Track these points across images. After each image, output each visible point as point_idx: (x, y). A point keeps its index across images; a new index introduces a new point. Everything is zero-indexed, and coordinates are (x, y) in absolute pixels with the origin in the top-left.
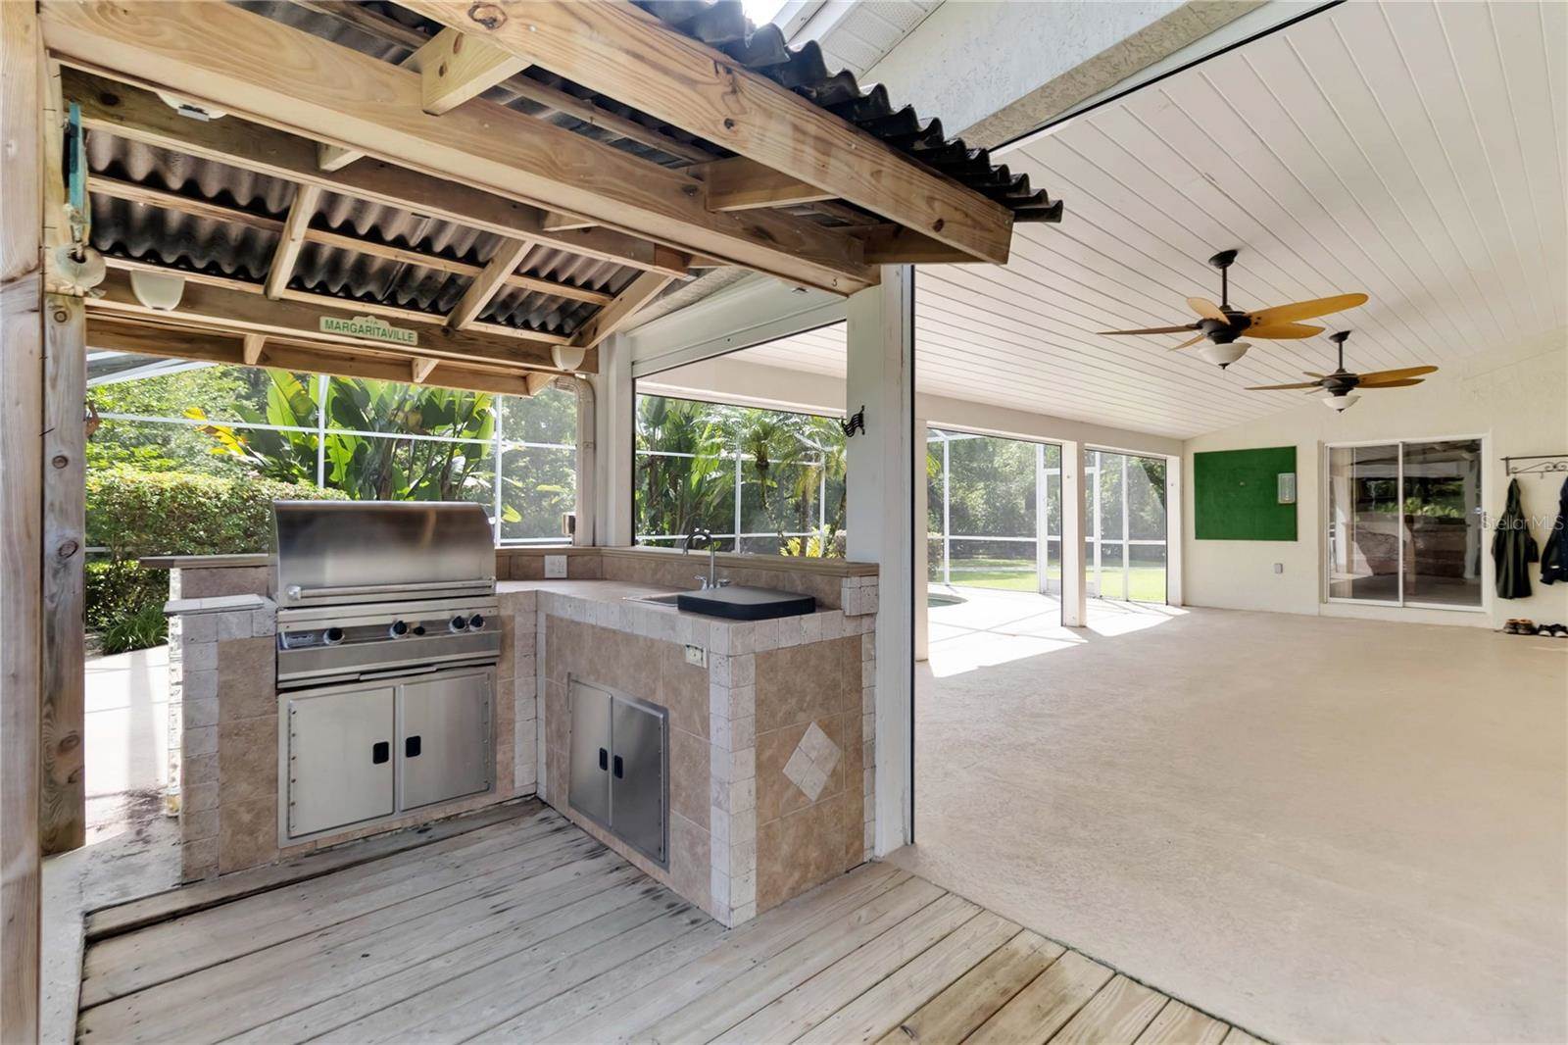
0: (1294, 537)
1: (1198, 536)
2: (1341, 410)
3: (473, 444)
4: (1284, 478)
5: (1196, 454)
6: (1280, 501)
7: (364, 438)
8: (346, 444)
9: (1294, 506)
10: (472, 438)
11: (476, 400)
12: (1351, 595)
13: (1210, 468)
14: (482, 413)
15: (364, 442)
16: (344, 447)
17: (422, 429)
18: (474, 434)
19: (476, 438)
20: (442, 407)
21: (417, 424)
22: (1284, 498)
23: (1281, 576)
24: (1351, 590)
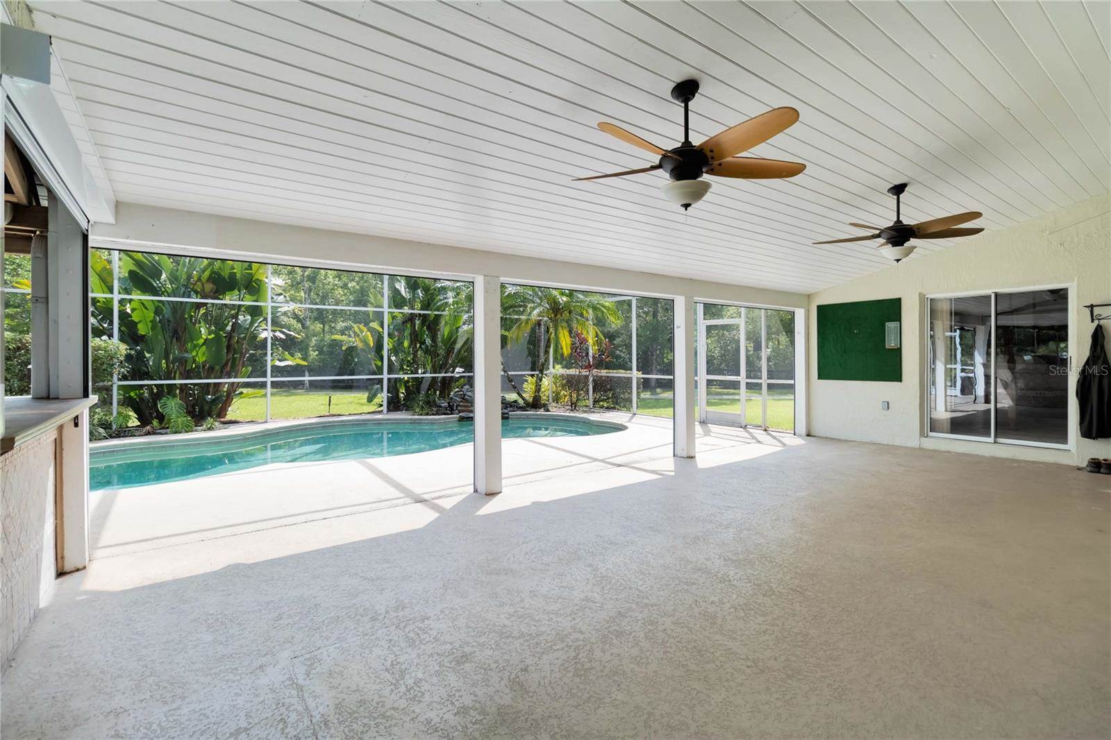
0: (899, 379)
1: (820, 377)
2: (898, 261)
3: (255, 306)
4: (890, 326)
5: (818, 306)
6: (887, 347)
7: (159, 301)
8: (147, 306)
9: (898, 351)
10: (253, 301)
11: (253, 271)
12: (949, 431)
13: (831, 318)
14: (259, 282)
15: (160, 305)
16: (146, 308)
17: (216, 294)
18: (255, 298)
19: (256, 301)
20: (226, 277)
21: (211, 291)
22: (891, 343)
23: (887, 412)
24: (949, 425)
